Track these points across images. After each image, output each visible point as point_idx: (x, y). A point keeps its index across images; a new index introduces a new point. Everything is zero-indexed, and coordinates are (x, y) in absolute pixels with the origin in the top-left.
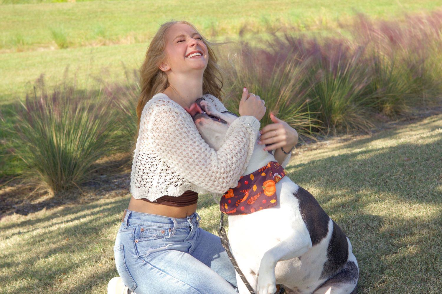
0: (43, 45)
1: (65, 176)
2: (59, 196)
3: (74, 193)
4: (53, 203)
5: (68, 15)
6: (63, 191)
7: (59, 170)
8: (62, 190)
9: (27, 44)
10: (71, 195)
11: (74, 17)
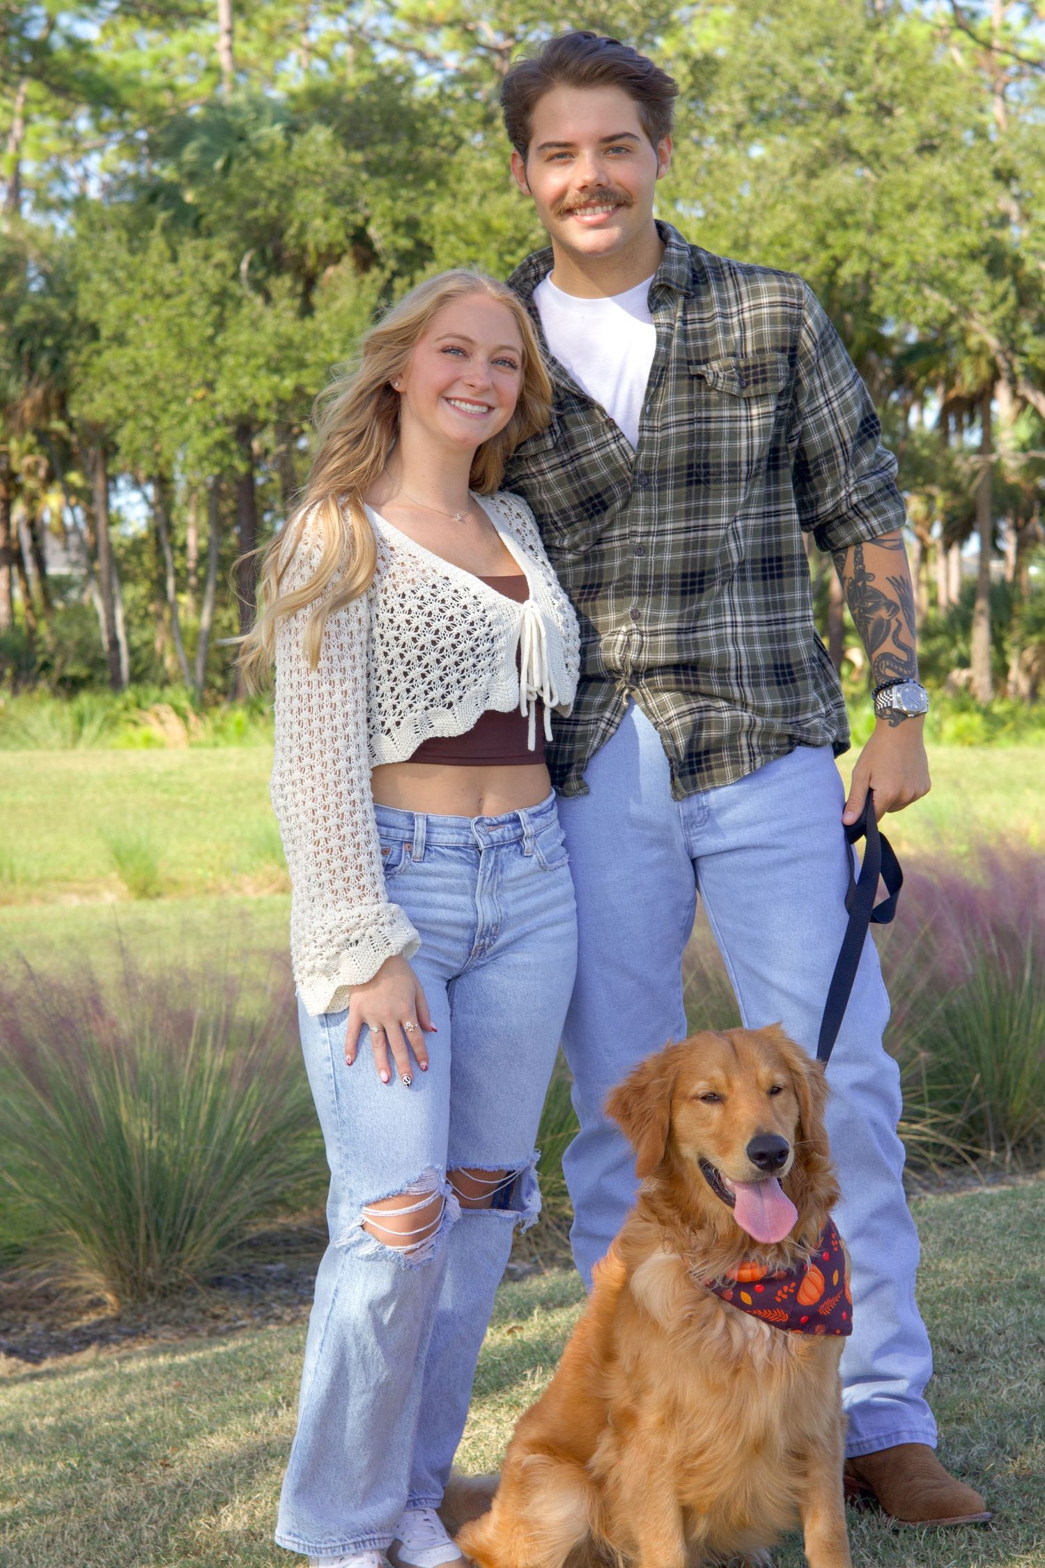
0: (77, 886)
1: (159, 1251)
2: (140, 1316)
3: (184, 1307)
4: (119, 1333)
5: (166, 791)
6: (151, 1300)
7: (142, 1235)
8: (148, 1296)
9: (27, 880)
10: (174, 1312)
11: (184, 799)
